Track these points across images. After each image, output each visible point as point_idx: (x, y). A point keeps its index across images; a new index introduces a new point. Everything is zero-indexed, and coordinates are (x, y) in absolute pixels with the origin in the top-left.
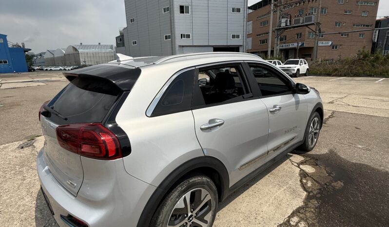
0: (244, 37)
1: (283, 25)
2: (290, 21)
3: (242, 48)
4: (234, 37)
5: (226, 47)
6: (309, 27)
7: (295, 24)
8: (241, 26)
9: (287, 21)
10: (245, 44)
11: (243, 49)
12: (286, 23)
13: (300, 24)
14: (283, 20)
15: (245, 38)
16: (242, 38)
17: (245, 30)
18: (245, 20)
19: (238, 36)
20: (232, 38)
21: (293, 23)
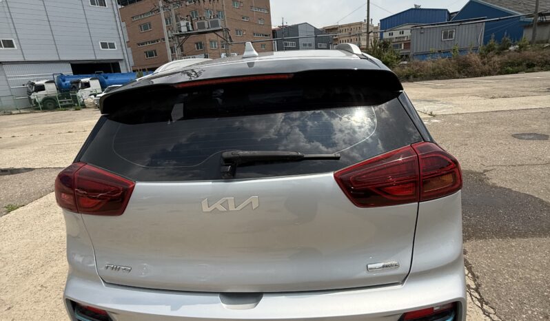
0: (121, 46)
1: (184, 29)
2: (192, 25)
3: (124, 63)
4: (104, 45)
5: (95, 62)
6: (217, 33)
7: (199, 28)
8: (113, 29)
9: (187, 24)
10: (126, 55)
11: (126, 64)
12: (188, 28)
13: (207, 30)
14: (183, 23)
15: (124, 48)
16: (120, 48)
17: (121, 36)
18: (118, 19)
19: (112, 46)
20: (103, 48)
21: (197, 28)
